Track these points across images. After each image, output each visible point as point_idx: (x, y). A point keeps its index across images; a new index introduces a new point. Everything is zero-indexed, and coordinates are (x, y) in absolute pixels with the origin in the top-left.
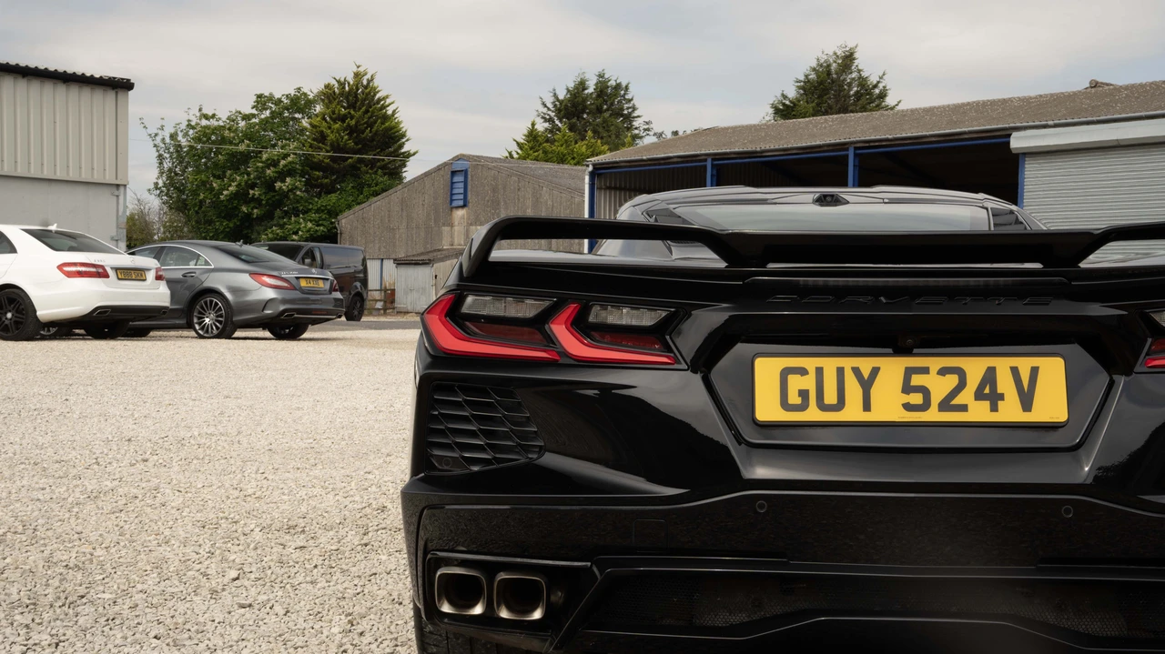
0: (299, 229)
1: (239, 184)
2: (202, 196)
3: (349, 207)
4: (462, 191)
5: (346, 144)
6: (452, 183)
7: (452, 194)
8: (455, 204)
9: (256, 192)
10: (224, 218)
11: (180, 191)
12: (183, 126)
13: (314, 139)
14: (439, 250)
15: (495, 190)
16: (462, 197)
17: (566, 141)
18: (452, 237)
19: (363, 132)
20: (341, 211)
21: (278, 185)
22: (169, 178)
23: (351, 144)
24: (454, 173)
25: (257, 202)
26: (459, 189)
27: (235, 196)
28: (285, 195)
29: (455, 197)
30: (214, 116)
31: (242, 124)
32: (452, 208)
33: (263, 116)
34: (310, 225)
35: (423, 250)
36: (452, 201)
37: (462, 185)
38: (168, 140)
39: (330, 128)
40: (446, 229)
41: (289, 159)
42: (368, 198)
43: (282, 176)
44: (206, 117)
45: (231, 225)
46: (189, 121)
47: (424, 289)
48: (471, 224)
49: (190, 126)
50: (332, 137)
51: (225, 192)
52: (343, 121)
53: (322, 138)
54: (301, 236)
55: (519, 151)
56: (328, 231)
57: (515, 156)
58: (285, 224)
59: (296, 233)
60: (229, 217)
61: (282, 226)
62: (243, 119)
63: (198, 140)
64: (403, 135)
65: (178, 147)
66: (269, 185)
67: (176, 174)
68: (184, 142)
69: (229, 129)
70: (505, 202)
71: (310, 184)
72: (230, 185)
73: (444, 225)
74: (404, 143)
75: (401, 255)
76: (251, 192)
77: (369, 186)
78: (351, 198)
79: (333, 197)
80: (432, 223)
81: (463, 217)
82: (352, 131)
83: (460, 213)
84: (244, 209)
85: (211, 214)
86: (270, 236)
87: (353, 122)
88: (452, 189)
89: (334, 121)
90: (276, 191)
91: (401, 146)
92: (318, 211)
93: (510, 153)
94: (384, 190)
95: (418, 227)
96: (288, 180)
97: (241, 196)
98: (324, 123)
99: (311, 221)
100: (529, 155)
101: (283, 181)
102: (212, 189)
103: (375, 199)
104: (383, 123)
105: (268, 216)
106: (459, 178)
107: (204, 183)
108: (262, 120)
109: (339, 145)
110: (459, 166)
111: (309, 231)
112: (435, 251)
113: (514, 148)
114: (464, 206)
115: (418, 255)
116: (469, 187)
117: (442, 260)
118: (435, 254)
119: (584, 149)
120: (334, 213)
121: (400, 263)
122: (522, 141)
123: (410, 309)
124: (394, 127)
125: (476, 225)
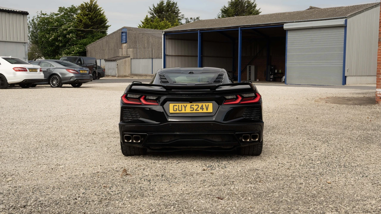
0: (74, 50)
1: (55, 36)
2: (43, 40)
3: (90, 43)
4: (125, 38)
5: (88, 23)
6: (122, 36)
7: (122, 39)
8: (123, 42)
9: (60, 38)
10: (50, 46)
11: (36, 38)
12: (36, 17)
13: (78, 22)
14: (118, 56)
15: (135, 38)
16: (125, 40)
17: (157, 21)
18: (122, 52)
19: (94, 19)
20: (87, 44)
21: (67, 36)
22: (32, 34)
23: (90, 23)
24: (122, 33)
25: (61, 41)
26: (124, 37)
27: (53, 40)
28: (70, 39)
29: (123, 40)
30: (46, 14)
31: (55, 17)
32: (122, 43)
33: (61, 14)
34: (77, 48)
35: (113, 56)
36: (122, 41)
37: (125, 36)
38: (31, 22)
39: (83, 18)
40: (121, 50)
41: (71, 28)
42: (96, 40)
43: (69, 33)
44: (43, 14)
45: (53, 49)
46: (38, 15)
47: (114, 69)
48: (128, 48)
49: (38, 17)
50: (84, 21)
51: (50, 38)
52: (87, 16)
53: (81, 21)
54: (75, 52)
55: (143, 25)
56: (84, 50)
57: (141, 26)
58: (70, 48)
59: (73, 51)
60: (52, 46)
61: (69, 49)
62: (55, 15)
63: (41, 22)
64: (106, 20)
65: (35, 23)
66: (65, 36)
67: (34, 32)
68: (36, 22)
69: (51, 18)
70: (138, 42)
71: (77, 35)
72: (52, 36)
73: (120, 49)
74: (106, 23)
75: (106, 58)
76: (59, 38)
77: (96, 36)
78: (90, 40)
79: (85, 40)
80: (116, 48)
81: (125, 46)
82: (90, 19)
83: (125, 45)
84: (57, 44)
85: (46, 45)
86: (65, 52)
87: (90, 16)
88: (122, 37)
89: (85, 16)
90: (66, 38)
91: (106, 24)
92: (80, 44)
93: (140, 25)
94: (101, 38)
95: (111, 49)
96: (71, 34)
97: (56, 39)
98: (81, 17)
99: (78, 47)
100: (146, 26)
101: (69, 35)
102: (46, 37)
103: (98, 40)
104: (100, 16)
105: (64, 46)
106: (124, 34)
107: (43, 35)
108: (61, 16)
109: (86, 23)
110: (123, 31)
111: (77, 50)
112: (117, 57)
113: (141, 24)
114: (126, 43)
115: (112, 58)
116: (127, 37)
117: (119, 59)
118: (117, 58)
119: (163, 24)
120: (85, 45)
121: (106, 60)
122: (144, 21)
123: (110, 75)
124: (103, 18)
125: (130, 49)
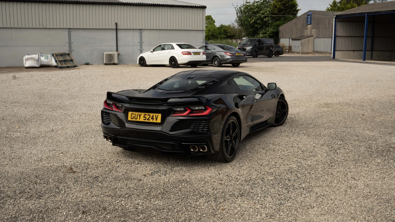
0: (269, 31)
1: (255, 20)
2: (246, 23)
3: (282, 24)
4: (310, 20)
5: (281, 8)
6: (308, 18)
7: (307, 21)
8: (308, 24)
9: (259, 21)
10: (251, 28)
11: (241, 21)
12: (242, 5)
13: (274, 7)
14: (303, 36)
15: (318, 20)
16: (310, 22)
17: (344, 4)
18: (307, 32)
19: (286, 5)
20: (280, 26)
21: (264, 19)
22: (239, 18)
23: (283, 8)
24: (308, 15)
25: (259, 24)
26: (309, 20)
27: (254, 23)
28: (266, 22)
29: (308, 22)
30: (249, 2)
31: (256, 4)
32: (307, 25)
33: (261, 2)
34: (272, 29)
35: (300, 36)
36: (307, 23)
37: (310, 19)
38: (239, 9)
39: (278, 4)
40: (306, 30)
41: (267, 13)
42: (287, 22)
43: (265, 17)
44: (247, 3)
45: (253, 30)
46: (244, 4)
47: (299, 47)
48: (312, 29)
49: (244, 5)
50: (278, 6)
51: (251, 22)
52: (281, 2)
53: (275, 7)
54: (270, 33)
55: (331, 7)
56: (277, 31)
57: (329, 9)
58: (266, 29)
59: (268, 32)
60: (253, 28)
61: (265, 30)
62: (256, 3)
63: (245, 9)
64: (297, 5)
65: (241, 10)
66: (262, 19)
67: (241, 17)
68: (242, 9)
69: (253, 5)
70: (321, 23)
71: (272, 18)
72: (253, 20)
73: (305, 29)
74: (297, 7)
75: (294, 37)
76: (258, 21)
77: (288, 19)
78: (283, 22)
79: (278, 22)
80: (302, 29)
81: (310, 27)
82: (283, 4)
83: (309, 26)
84: (256, 26)
85: (249, 27)
86: (262, 32)
87: (284, 2)
88: (307, 19)
89: (279, 2)
90: (264, 21)
91: (296, 8)
92: (274, 26)
94: (292, 20)
95: (299, 30)
96: (267, 18)
97: (255, 22)
98: (276, 3)
99: (272, 28)
100: (333, 8)
101: (266, 18)
102: (248, 21)
103: (285, 24)
104: (291, 2)
105: (262, 27)
106: (309, 17)
107: (246, 19)
108: (261, 3)
109: (280, 8)
110: (309, 14)
111: (271, 31)
112: (302, 36)
113: (329, 6)
114: (310, 24)
115: (298, 37)
116: (312, 19)
117: (304, 39)
118: (302, 37)
119: (349, 6)
120: (278, 26)
121: (293, 39)
122: (331, 4)
123: (295, 52)
124: (294, 3)
125: (313, 29)
